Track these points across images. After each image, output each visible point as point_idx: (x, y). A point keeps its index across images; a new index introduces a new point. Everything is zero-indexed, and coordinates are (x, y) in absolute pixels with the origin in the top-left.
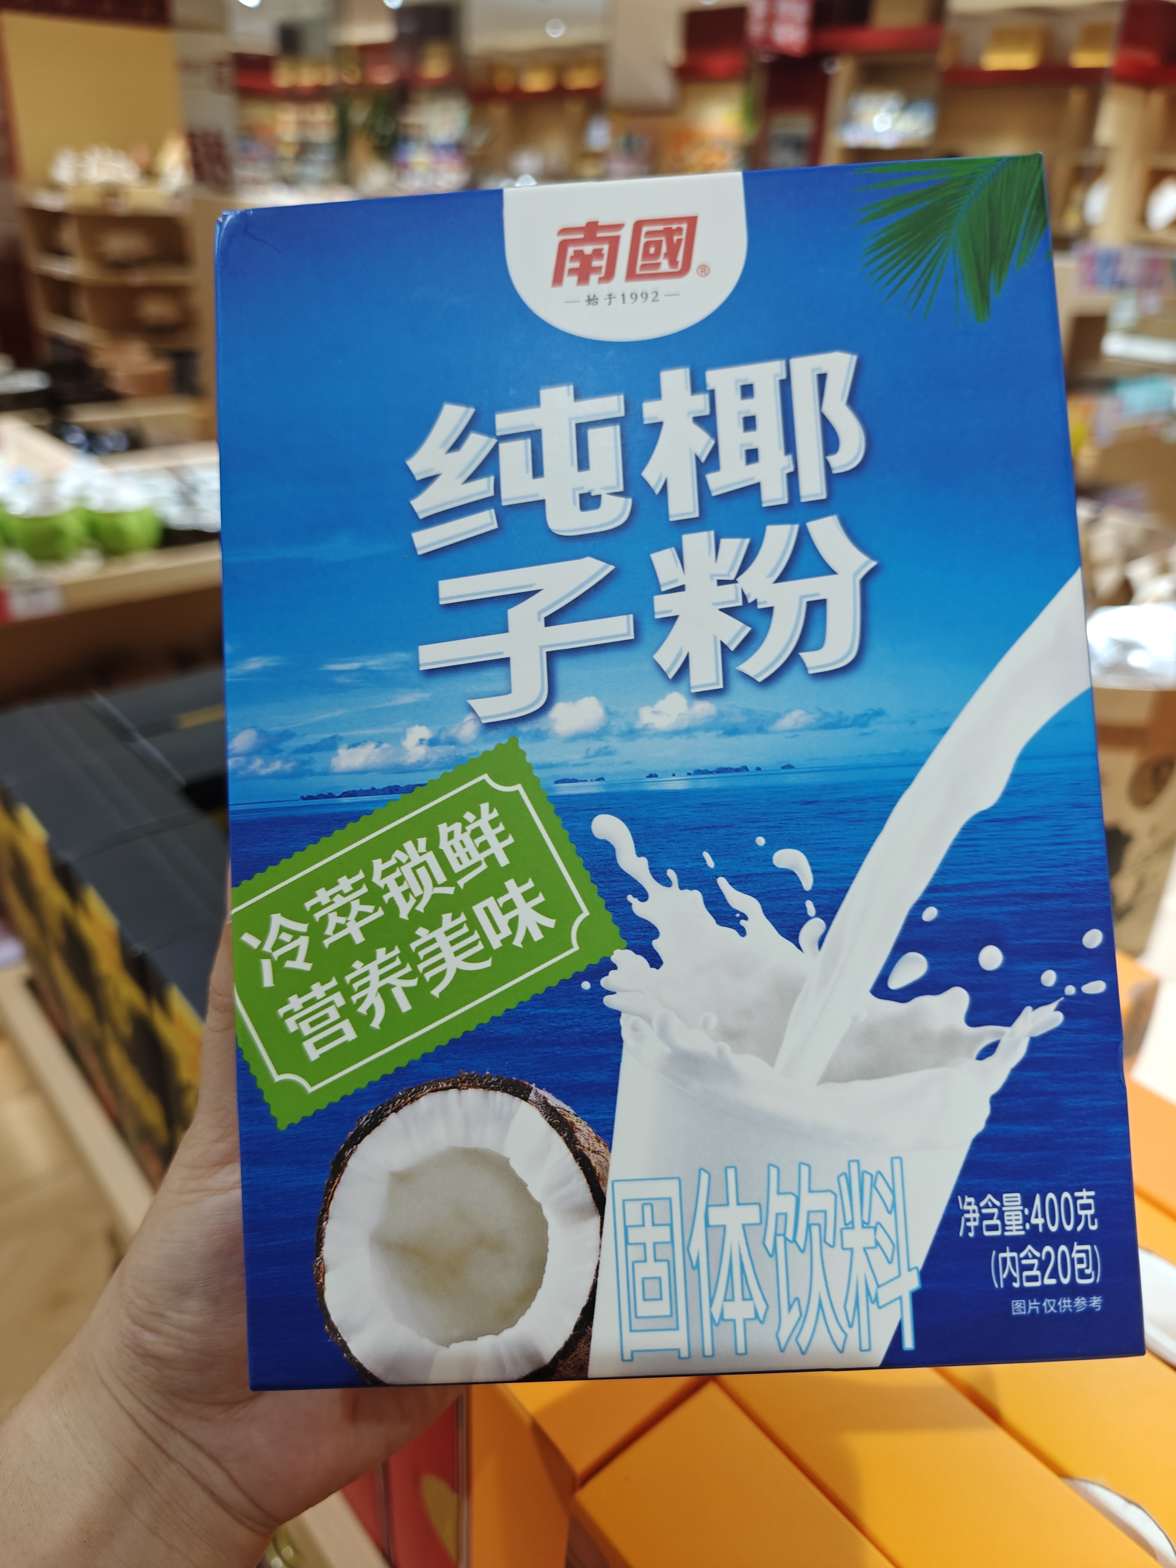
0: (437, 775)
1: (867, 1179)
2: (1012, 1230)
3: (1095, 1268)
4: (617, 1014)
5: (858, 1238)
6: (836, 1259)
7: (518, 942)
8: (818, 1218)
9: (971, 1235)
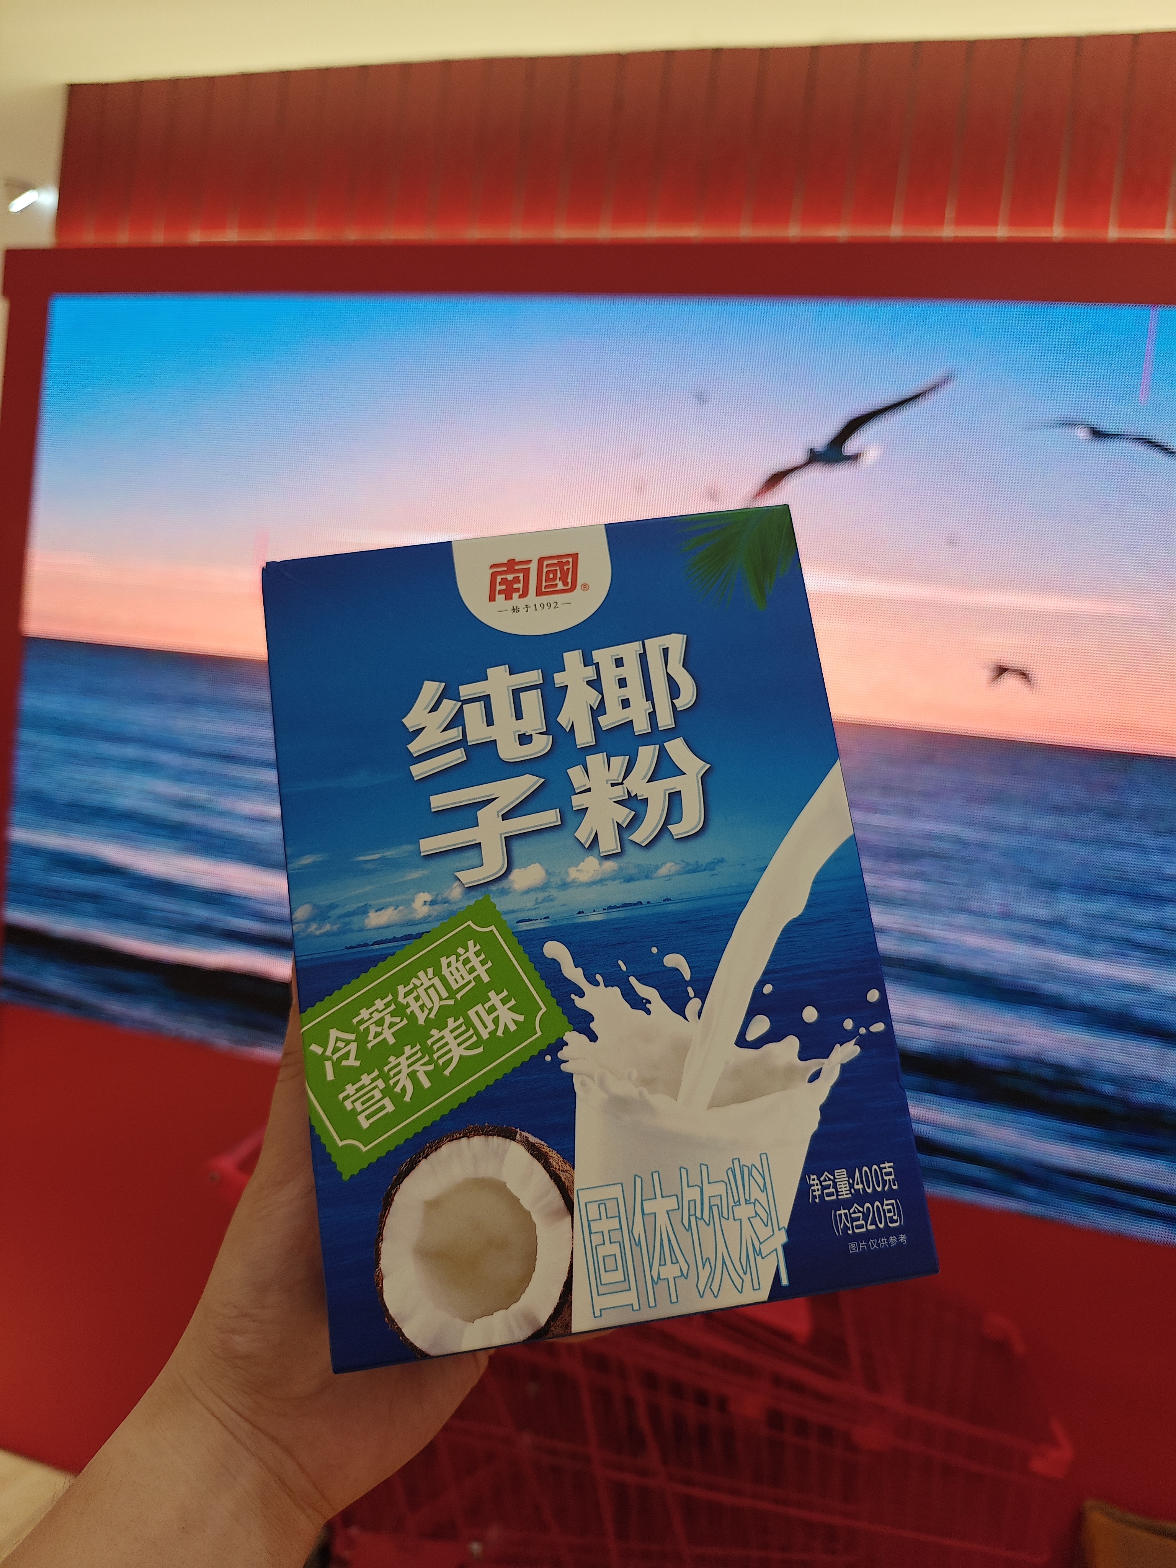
0: (437, 925)
2: (843, 1195)
3: (899, 1216)
4: (571, 1075)
5: (744, 1211)
6: (731, 1227)
7: (500, 1033)
8: (716, 1201)
9: (817, 1201)
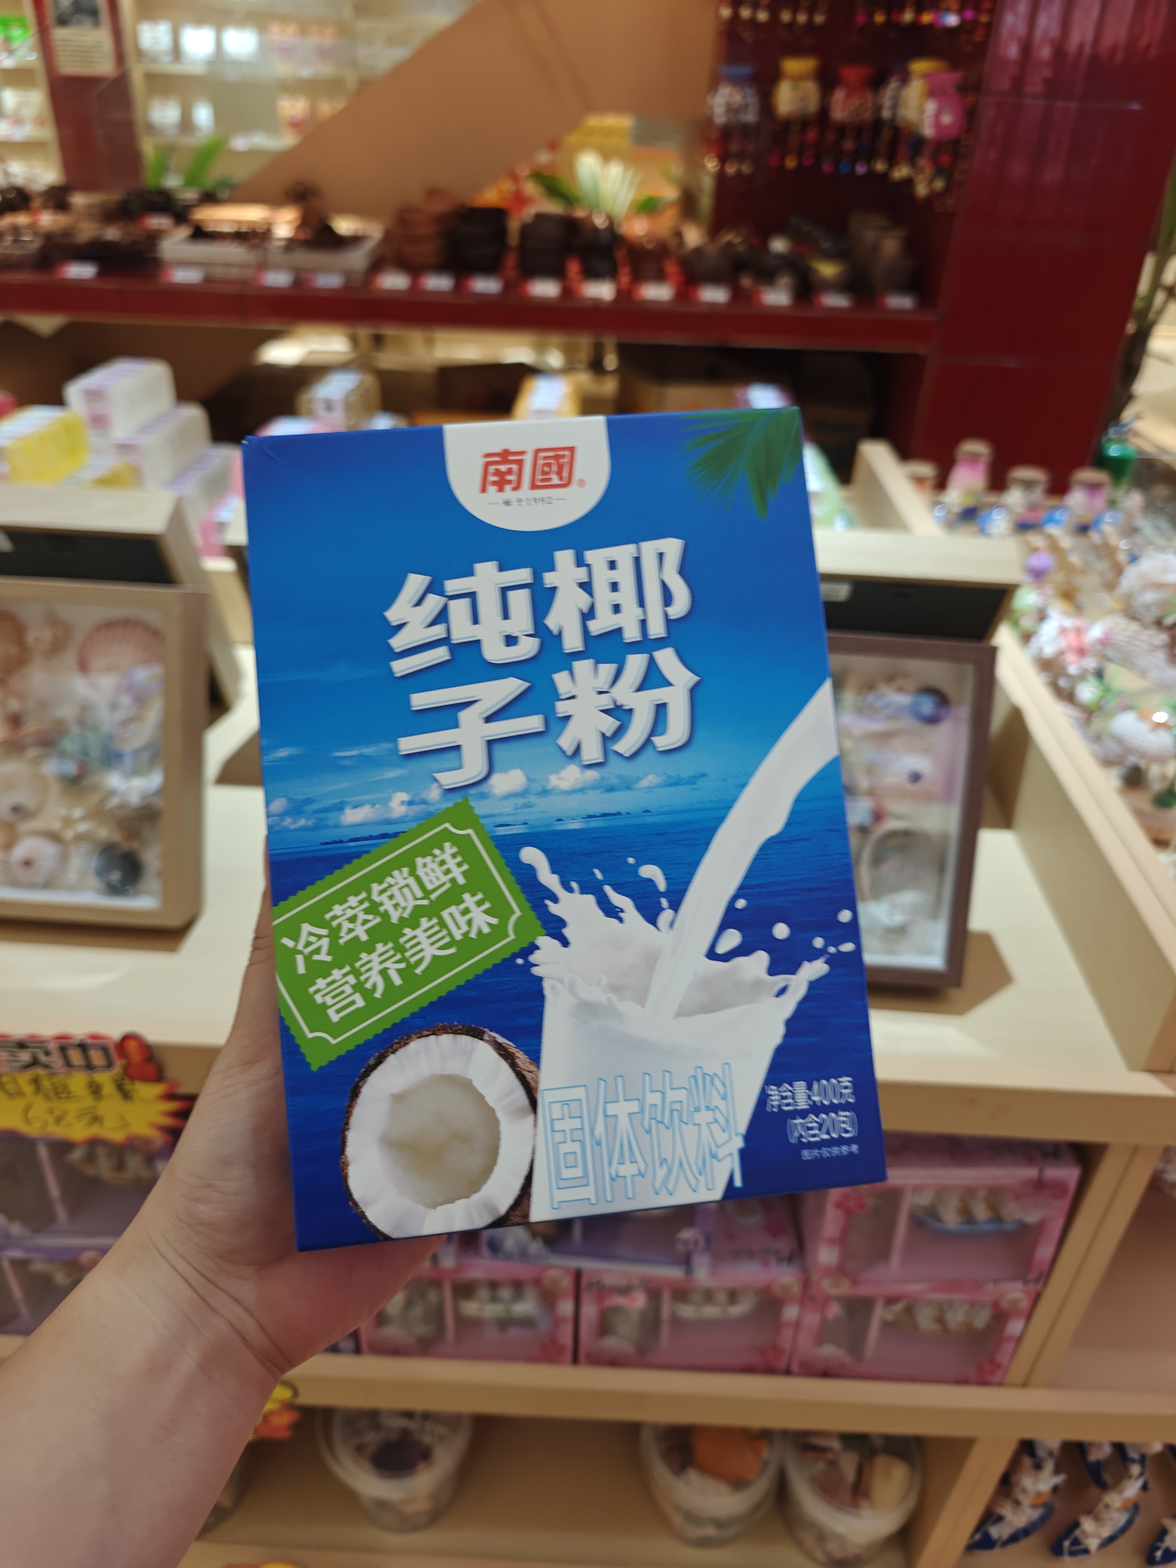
0: (414, 825)
1: (708, 1077)
2: (800, 1106)
3: (853, 1127)
4: (540, 979)
5: (703, 1117)
7: (473, 935)
8: (677, 1106)
9: (775, 1110)
